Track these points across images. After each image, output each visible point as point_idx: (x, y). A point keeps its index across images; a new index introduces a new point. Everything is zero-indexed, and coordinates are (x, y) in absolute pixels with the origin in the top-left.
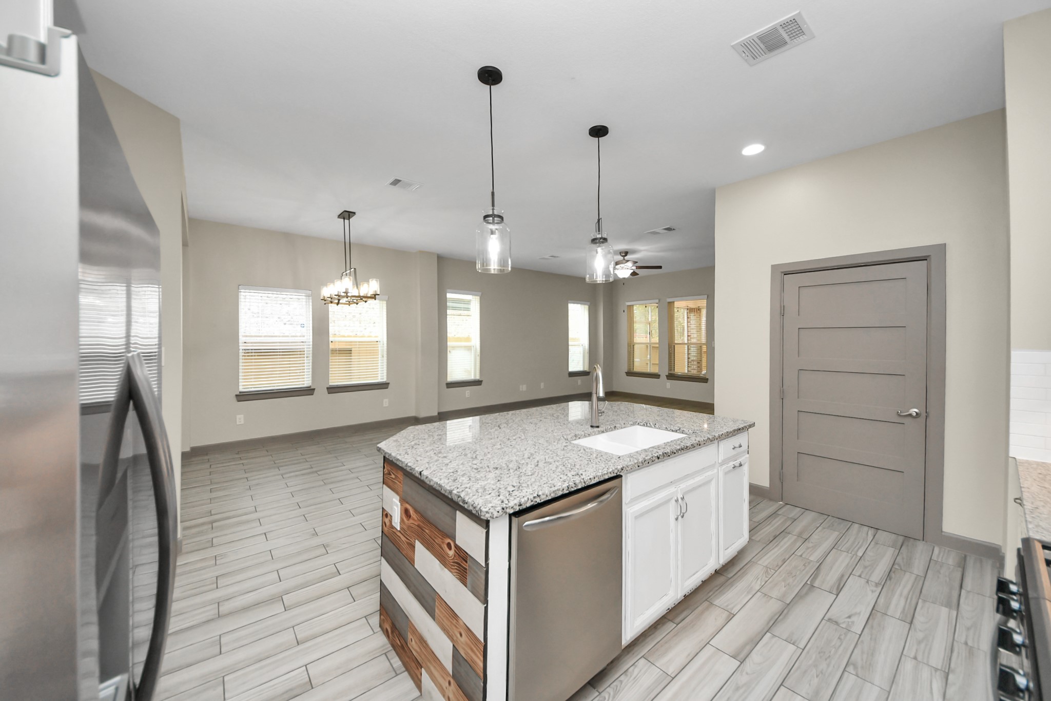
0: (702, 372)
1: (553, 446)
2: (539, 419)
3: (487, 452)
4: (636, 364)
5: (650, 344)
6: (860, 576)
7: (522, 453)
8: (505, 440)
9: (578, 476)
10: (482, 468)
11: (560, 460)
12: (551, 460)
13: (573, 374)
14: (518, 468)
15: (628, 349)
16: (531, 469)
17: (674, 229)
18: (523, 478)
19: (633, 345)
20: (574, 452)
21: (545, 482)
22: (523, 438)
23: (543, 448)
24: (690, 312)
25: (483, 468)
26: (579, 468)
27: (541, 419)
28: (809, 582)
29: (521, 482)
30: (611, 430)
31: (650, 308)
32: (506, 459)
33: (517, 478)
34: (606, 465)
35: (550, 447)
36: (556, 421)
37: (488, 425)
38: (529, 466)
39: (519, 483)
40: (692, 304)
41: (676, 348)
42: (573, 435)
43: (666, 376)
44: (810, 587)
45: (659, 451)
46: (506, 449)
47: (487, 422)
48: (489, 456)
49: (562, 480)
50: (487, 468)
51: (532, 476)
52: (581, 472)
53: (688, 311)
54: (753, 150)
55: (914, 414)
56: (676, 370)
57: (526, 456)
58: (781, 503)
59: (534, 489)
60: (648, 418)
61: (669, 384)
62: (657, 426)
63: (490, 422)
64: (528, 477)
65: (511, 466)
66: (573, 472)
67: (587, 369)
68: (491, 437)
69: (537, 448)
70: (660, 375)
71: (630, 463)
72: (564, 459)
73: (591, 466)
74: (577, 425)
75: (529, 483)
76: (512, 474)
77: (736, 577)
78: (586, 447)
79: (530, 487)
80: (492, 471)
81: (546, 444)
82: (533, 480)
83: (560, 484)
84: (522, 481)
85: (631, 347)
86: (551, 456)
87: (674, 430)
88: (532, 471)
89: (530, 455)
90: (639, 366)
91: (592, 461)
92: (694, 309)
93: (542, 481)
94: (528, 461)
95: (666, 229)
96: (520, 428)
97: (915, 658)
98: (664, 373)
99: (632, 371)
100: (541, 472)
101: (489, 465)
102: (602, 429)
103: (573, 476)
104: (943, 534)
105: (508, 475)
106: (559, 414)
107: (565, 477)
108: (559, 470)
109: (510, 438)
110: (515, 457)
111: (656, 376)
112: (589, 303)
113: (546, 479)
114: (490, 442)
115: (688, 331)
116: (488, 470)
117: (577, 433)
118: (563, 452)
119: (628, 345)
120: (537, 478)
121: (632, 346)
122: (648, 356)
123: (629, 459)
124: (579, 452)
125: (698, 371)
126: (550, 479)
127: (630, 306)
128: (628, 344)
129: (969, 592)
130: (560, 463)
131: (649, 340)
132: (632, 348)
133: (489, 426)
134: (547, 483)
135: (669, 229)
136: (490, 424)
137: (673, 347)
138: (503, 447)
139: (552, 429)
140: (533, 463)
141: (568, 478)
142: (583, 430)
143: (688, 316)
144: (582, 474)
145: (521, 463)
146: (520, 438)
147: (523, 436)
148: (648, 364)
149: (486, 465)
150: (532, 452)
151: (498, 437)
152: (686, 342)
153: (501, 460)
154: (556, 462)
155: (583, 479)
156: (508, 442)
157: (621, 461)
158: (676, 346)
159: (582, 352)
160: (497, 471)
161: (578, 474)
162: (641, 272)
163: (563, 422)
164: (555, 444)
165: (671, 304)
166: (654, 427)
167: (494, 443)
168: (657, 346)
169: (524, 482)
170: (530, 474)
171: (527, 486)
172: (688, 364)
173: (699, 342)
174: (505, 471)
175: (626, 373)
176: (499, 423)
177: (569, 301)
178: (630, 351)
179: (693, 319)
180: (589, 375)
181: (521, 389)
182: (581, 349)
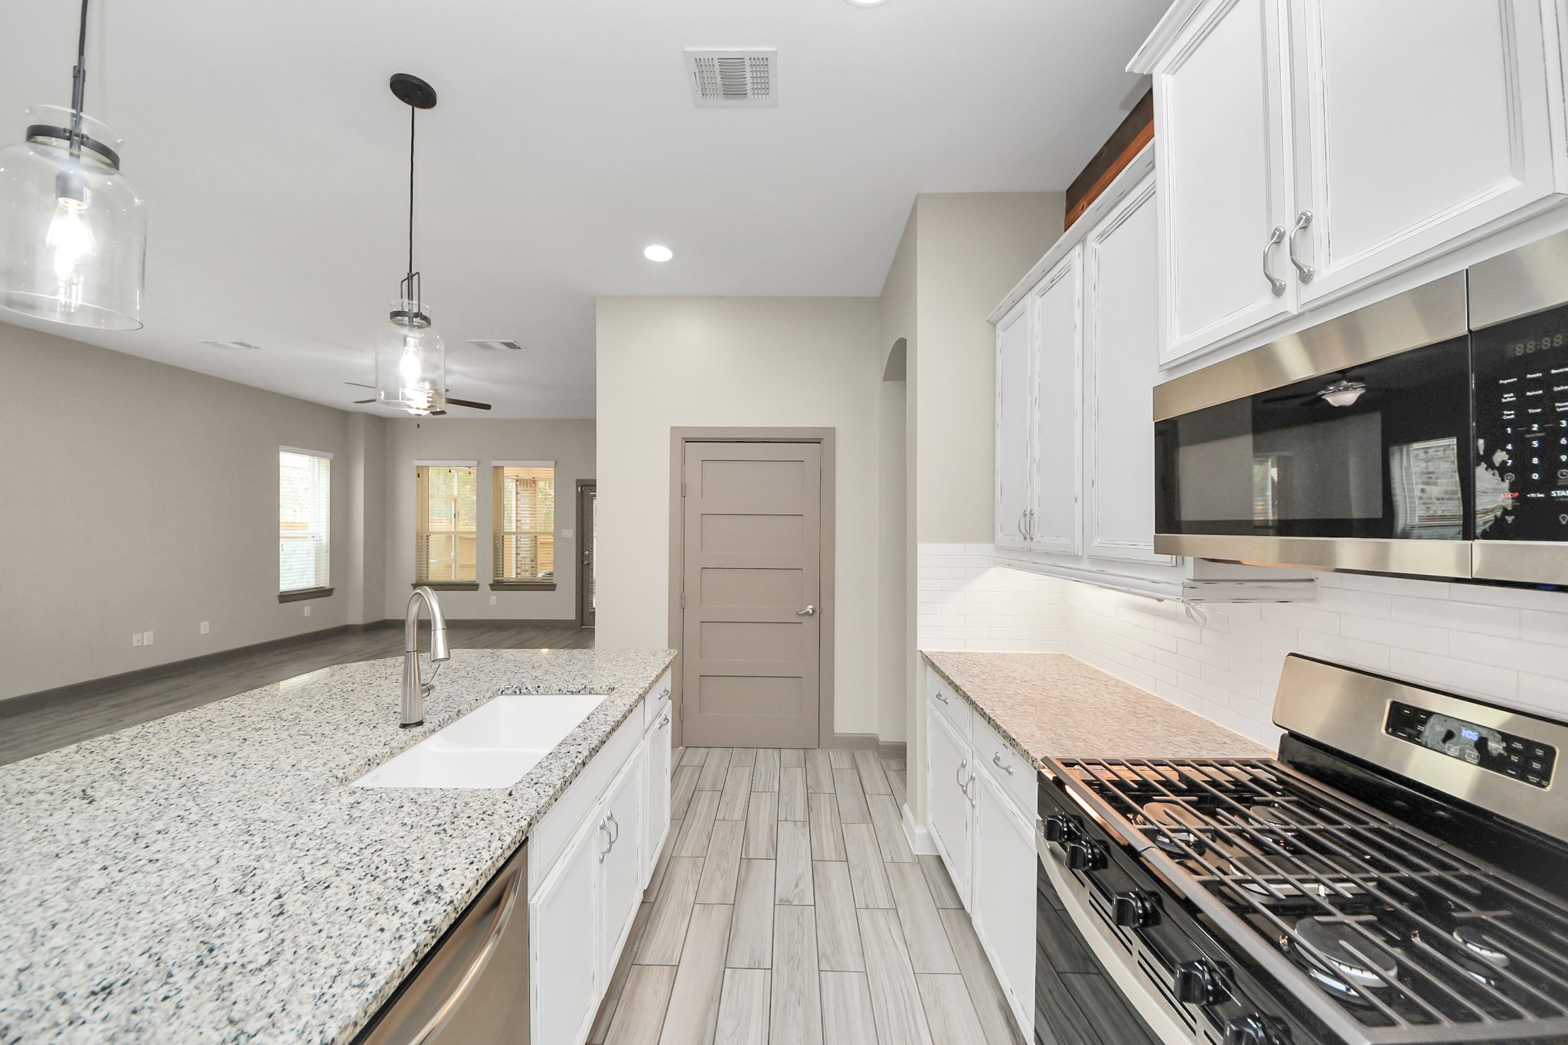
0: (537, 574)
1: (315, 817)
2: (235, 735)
3: (41, 925)
4: (432, 568)
5: (456, 533)
6: (786, 820)
7: (205, 880)
8: (121, 844)
9: (432, 898)
10: (28, 1015)
11: (355, 859)
12: (325, 873)
13: (287, 597)
14: (204, 951)
15: (417, 543)
16: (264, 935)
17: (519, 348)
18: (242, 990)
19: (428, 536)
20: (387, 818)
21: (334, 971)
22: (193, 818)
23: (282, 836)
24: (520, 484)
25: (38, 1011)
26: (426, 868)
27: (243, 733)
28: (743, 857)
29: (236, 1016)
30: (450, 720)
31: (456, 475)
32: (145, 929)
33: (212, 1005)
34: (491, 829)
35: (304, 825)
36: (294, 732)
37: (33, 798)
38: (251, 924)
39: (231, 1022)
40: (524, 473)
41: (505, 540)
42: (362, 763)
43: (490, 585)
44: (746, 861)
45: (580, 749)
46: (132, 883)
47: (29, 787)
48: (59, 939)
49: (387, 936)
50: (55, 1005)
51: (277, 967)
52: (434, 881)
53: (518, 483)
54: (658, 253)
55: (811, 611)
56: (506, 575)
57: (226, 887)
58: (681, 748)
59: (300, 1026)
60: (517, 676)
61: (494, 597)
62: (541, 690)
63: (44, 783)
64: (261, 977)
65: (171, 954)
66: (411, 890)
67: (324, 582)
68: (53, 849)
69: (257, 839)
70: (478, 585)
71: (543, 801)
72: (367, 853)
73: (452, 847)
74: (362, 732)
75: (272, 1004)
76: (188, 989)
77: (660, 896)
78: (414, 789)
79: (285, 1023)
80: (87, 1014)
81: (287, 818)
82: (284, 982)
83: (388, 955)
84: (240, 1005)
85: (423, 540)
86: (320, 854)
87: (574, 690)
88: (270, 944)
89: (239, 878)
90: (439, 568)
91: (450, 832)
92: (527, 480)
93: (321, 971)
94: (239, 903)
95: (506, 344)
96: (177, 783)
97: (867, 908)
98: (486, 580)
99: (425, 579)
100: (305, 931)
101: (63, 985)
102: (431, 726)
103: (417, 903)
104: (835, 735)
105: (170, 1005)
106: (297, 709)
107: (396, 921)
108: (364, 900)
109: (141, 831)
110: (182, 907)
111: (473, 586)
112: (331, 455)
113: (332, 960)
114: (50, 873)
115: (517, 514)
116: (63, 1014)
117: (371, 753)
118: (352, 830)
119: (417, 536)
120: (297, 966)
121: (425, 538)
122: (453, 554)
123: (532, 790)
124: (401, 815)
125: (532, 574)
126: (347, 952)
127: (422, 467)
128: (417, 533)
129: (871, 795)
130: (359, 872)
131: (453, 527)
132: (425, 541)
133: (40, 802)
134: (340, 972)
135: (511, 346)
136: (41, 796)
137: (501, 538)
138: (118, 876)
139: (291, 761)
140: (260, 907)
141: (406, 920)
142: (383, 740)
143: (517, 490)
144: (440, 887)
145: (214, 922)
146: (182, 818)
147: (195, 809)
148: (450, 566)
149: (49, 992)
150: (246, 863)
151: (85, 842)
152: (514, 531)
153: (121, 943)
154: (344, 874)
155: (452, 902)
156: (137, 850)
157: (520, 803)
158: (505, 537)
159: (312, 552)
160: (111, 1006)
161: (429, 892)
162: (454, 411)
163: (320, 731)
164: (317, 806)
165: (498, 469)
166: (535, 692)
167: (72, 872)
168: (474, 536)
169: (251, 1007)
170: (264, 959)
171: (266, 1021)
172: (517, 564)
173: (533, 530)
174: (152, 986)
175: (413, 583)
176: (83, 782)
177: (281, 447)
178: (422, 545)
179: (525, 496)
180: (330, 595)
181: (135, 643)
182: (310, 545)
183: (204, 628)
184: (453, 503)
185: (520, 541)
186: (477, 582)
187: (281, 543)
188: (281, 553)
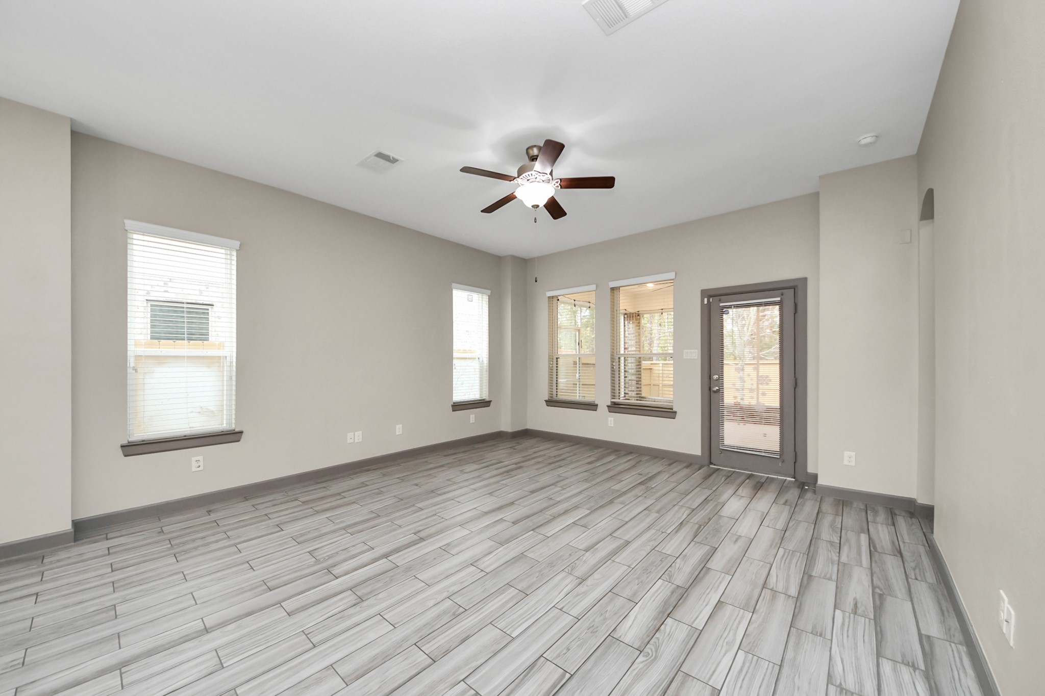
4: (561, 386)
5: (580, 357)
13: (458, 407)
15: (550, 364)
19: (557, 358)
24: (628, 317)
43: (608, 406)
53: (626, 316)
61: (613, 419)
67: (485, 395)
70: (597, 405)
85: (554, 361)
90: (567, 388)
92: (633, 314)
98: (604, 401)
99: (555, 398)
111: (592, 406)
112: (489, 292)
119: (549, 358)
121: (555, 360)
122: (577, 376)
127: (553, 297)
128: (549, 356)
131: (578, 353)
132: (555, 363)
137: (617, 360)
148: (575, 387)
159: (477, 371)
165: (615, 290)
175: (546, 401)
177: (454, 285)
178: (552, 367)
179: (631, 327)
180: (489, 406)
181: (349, 441)
182: (476, 365)
183: (399, 429)
184: (577, 333)
185: (627, 366)
186: (596, 403)
187: (454, 362)
188: (454, 370)
